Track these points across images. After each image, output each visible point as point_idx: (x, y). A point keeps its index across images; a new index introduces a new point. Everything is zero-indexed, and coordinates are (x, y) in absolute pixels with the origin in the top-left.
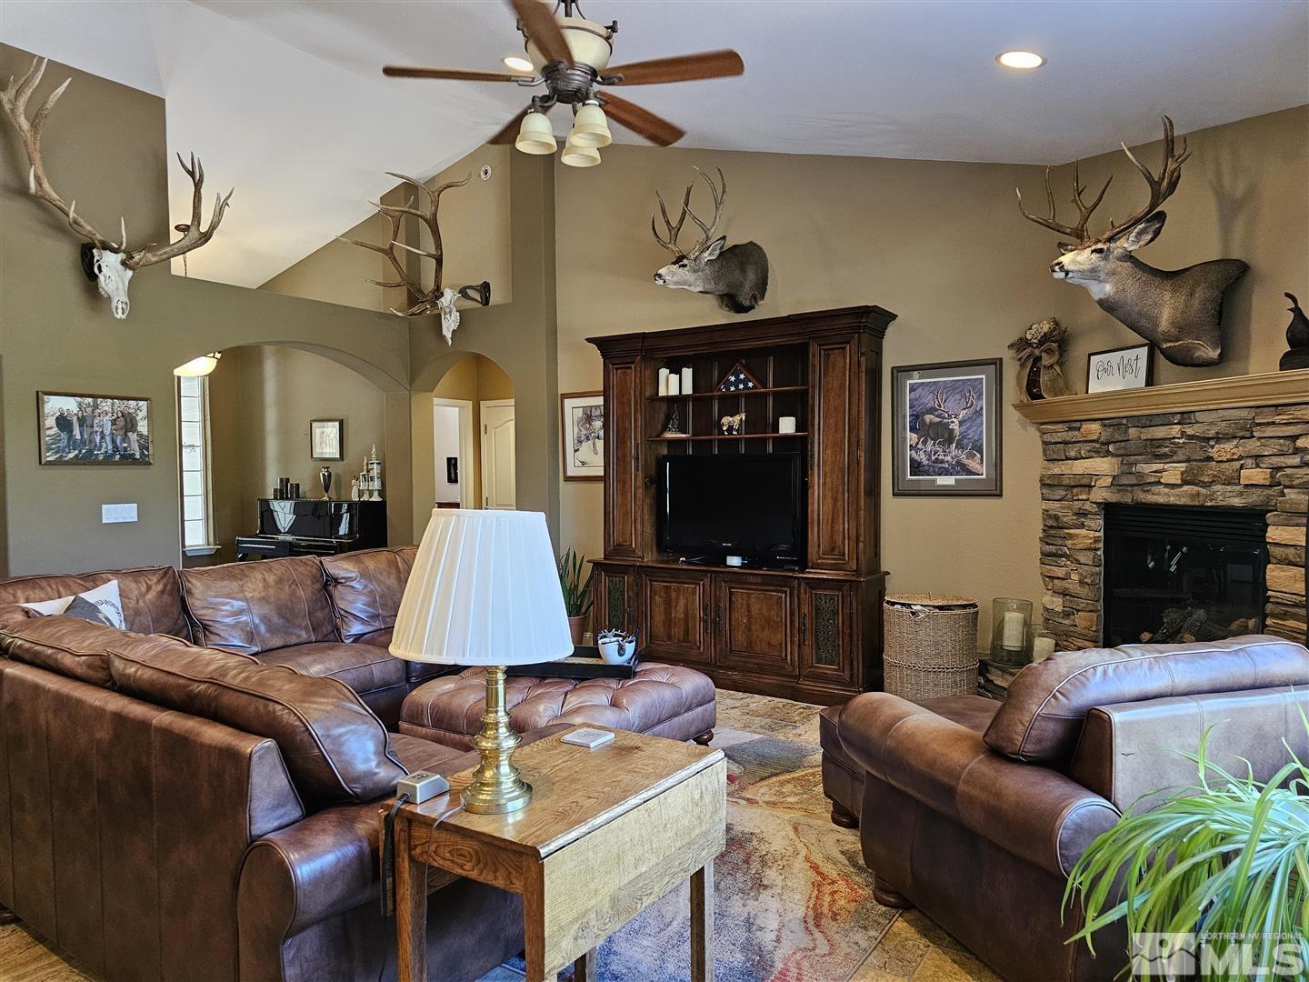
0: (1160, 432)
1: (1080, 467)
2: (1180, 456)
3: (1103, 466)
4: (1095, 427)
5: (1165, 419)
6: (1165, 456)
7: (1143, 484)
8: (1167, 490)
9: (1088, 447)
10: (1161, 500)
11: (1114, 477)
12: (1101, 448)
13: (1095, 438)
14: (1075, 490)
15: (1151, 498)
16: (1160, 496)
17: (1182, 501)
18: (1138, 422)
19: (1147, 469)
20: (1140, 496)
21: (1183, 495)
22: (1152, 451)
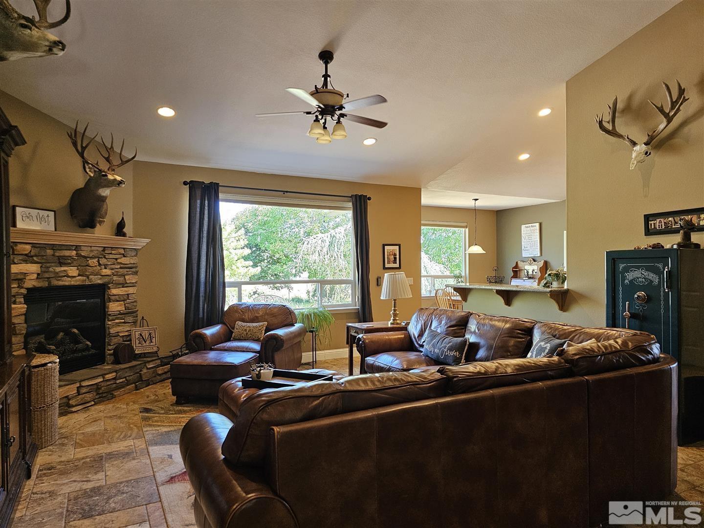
2: (75, 264)
3: (33, 269)
4: (28, 247)
6: (70, 264)
9: (21, 257)
11: (38, 274)
12: (29, 258)
13: (26, 253)
15: (61, 283)
16: (66, 282)
17: (78, 283)
18: (53, 247)
19: (58, 269)
20: (55, 283)
21: (78, 281)
22: (62, 261)
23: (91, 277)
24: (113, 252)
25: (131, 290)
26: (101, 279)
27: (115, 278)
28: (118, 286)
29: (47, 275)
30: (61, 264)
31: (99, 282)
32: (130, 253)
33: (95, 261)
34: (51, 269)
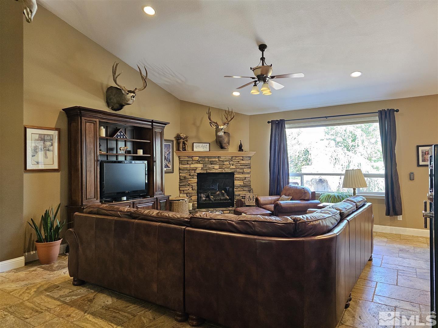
0: (214, 160)
1: (192, 166)
2: (218, 164)
3: (200, 166)
4: (198, 158)
5: (215, 157)
6: (215, 164)
7: (210, 169)
8: (215, 170)
9: (195, 162)
10: (214, 172)
11: (202, 168)
12: (198, 162)
13: (197, 160)
14: (190, 171)
15: (211, 172)
16: (214, 171)
17: (219, 172)
18: (208, 157)
19: (210, 166)
20: (209, 171)
21: (219, 171)
22: (212, 163)
23: (225, 169)
24: (236, 158)
25: (247, 176)
26: (230, 170)
27: (238, 170)
28: (239, 174)
29: (205, 168)
30: (212, 164)
31: (230, 171)
32: (246, 159)
33: (228, 162)
34: (207, 166)
